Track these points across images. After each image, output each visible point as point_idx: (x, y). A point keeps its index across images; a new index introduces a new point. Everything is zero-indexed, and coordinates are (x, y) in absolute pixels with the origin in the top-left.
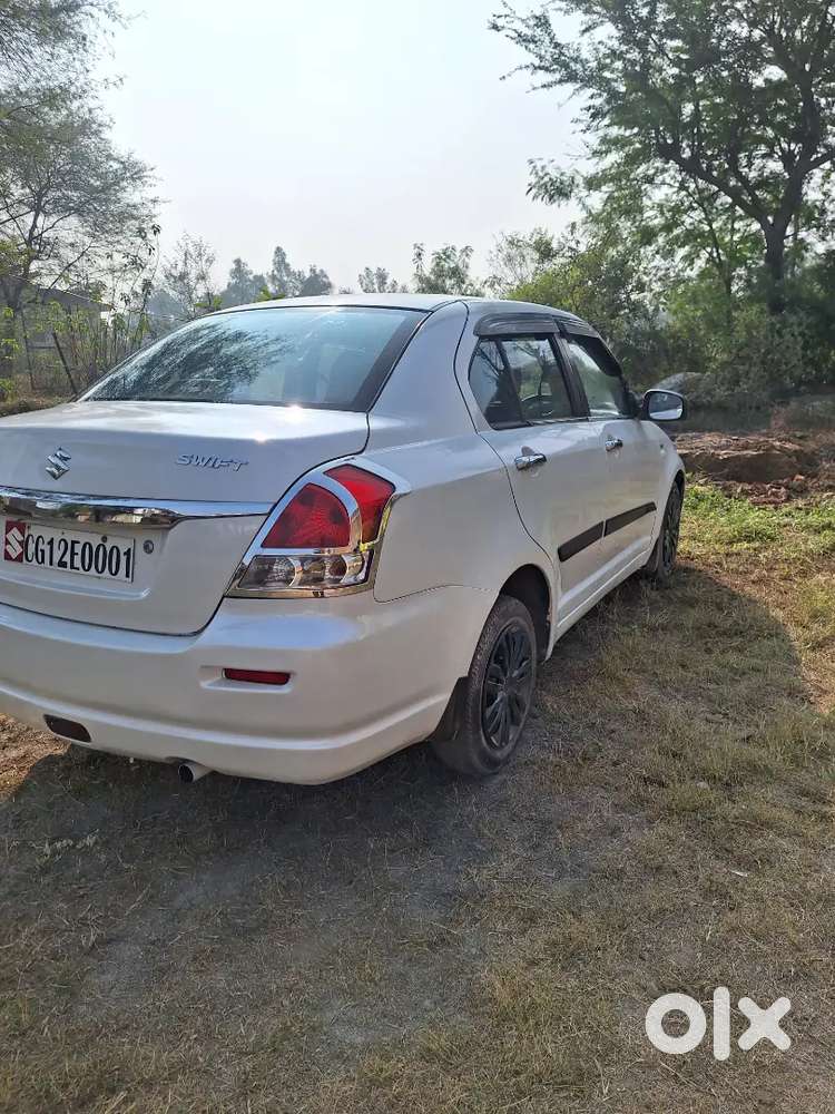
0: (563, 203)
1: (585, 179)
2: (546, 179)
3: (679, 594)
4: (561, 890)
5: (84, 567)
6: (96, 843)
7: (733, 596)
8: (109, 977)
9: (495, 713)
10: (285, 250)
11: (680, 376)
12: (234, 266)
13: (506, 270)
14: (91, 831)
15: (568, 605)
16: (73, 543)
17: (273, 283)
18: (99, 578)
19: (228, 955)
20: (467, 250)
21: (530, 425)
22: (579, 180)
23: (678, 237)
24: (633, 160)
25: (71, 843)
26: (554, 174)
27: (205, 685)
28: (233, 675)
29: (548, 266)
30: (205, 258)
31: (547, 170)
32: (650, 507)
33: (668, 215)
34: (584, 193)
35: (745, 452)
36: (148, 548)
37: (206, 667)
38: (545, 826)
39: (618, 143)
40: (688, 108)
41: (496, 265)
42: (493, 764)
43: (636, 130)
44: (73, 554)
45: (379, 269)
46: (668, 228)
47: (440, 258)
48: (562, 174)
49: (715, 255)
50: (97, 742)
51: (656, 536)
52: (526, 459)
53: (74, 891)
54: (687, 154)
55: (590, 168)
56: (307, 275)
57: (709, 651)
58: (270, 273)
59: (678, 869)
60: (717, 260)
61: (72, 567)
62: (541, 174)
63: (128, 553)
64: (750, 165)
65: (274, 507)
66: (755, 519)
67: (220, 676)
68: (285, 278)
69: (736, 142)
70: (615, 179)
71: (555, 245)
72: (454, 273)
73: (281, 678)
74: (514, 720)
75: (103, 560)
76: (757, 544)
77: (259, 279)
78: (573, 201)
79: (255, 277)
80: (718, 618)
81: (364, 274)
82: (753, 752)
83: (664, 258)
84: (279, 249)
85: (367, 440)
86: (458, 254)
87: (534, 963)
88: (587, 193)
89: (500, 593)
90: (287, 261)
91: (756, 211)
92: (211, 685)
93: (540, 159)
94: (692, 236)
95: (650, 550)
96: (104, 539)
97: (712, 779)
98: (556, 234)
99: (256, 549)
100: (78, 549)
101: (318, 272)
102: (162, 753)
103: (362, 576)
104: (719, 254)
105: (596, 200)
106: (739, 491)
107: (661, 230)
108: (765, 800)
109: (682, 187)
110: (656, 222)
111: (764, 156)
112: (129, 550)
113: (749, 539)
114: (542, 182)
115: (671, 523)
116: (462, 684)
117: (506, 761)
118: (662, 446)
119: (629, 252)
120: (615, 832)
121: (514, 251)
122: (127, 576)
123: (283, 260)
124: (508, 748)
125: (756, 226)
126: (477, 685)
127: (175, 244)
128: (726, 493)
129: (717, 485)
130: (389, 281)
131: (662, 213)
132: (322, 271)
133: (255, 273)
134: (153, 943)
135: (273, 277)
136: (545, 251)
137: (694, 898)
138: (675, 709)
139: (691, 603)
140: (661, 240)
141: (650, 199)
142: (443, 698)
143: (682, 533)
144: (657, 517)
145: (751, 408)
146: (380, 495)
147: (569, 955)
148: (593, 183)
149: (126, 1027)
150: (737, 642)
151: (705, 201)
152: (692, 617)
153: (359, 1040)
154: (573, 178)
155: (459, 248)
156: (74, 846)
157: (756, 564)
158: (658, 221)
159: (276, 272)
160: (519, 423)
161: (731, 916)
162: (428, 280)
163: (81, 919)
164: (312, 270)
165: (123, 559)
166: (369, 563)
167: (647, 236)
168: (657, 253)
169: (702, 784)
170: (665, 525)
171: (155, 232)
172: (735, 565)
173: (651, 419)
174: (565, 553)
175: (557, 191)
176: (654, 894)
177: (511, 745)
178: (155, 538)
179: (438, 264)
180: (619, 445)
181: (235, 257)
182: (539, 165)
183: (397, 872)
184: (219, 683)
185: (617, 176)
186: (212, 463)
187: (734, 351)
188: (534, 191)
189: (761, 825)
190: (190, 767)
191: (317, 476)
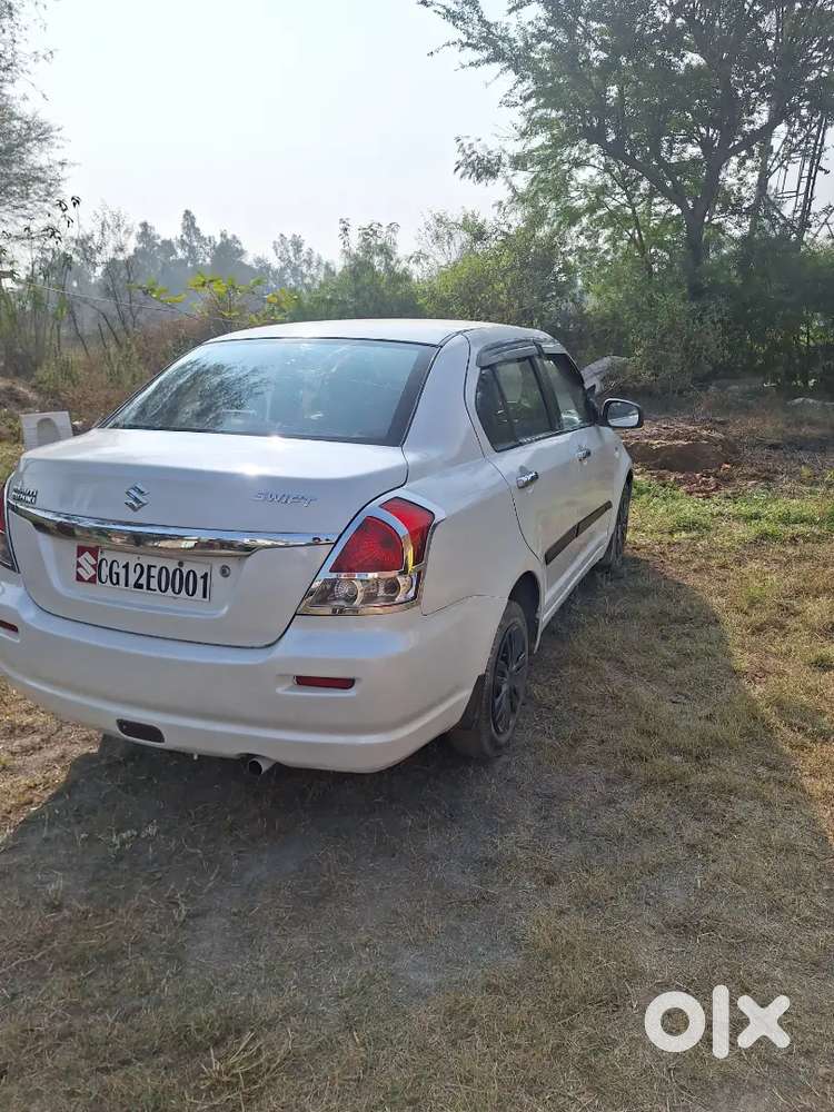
0: (491, 182)
1: (512, 157)
2: (474, 157)
3: (631, 583)
4: (573, 851)
5: (160, 588)
6: (158, 832)
7: (679, 586)
8: (206, 944)
9: (500, 703)
10: (194, 213)
11: (607, 360)
12: (140, 230)
13: (434, 248)
14: (150, 822)
15: (552, 597)
16: (149, 567)
17: (183, 248)
18: (175, 598)
19: (304, 921)
20: (393, 227)
21: (521, 444)
22: (505, 159)
23: (601, 218)
24: (559, 142)
25: (135, 833)
26: (481, 152)
27: (280, 690)
28: (303, 681)
29: (478, 247)
30: (123, 230)
31: (475, 148)
32: (608, 506)
33: (593, 196)
34: (510, 172)
35: (677, 442)
36: (224, 572)
37: (281, 675)
38: (551, 799)
39: (545, 124)
40: (613, 91)
41: (424, 242)
42: (498, 747)
43: (561, 113)
44: (149, 577)
45: (294, 236)
46: (591, 209)
47: (367, 234)
48: (489, 153)
49: (637, 236)
50: (170, 742)
51: (611, 531)
52: (524, 479)
53: (153, 874)
54: (611, 138)
55: (516, 148)
56: (218, 240)
57: (665, 638)
58: (179, 238)
59: (667, 831)
60: (638, 242)
61: (148, 588)
62: (468, 152)
63: (205, 577)
64: (671, 148)
65: (340, 537)
66: (689, 507)
67: (291, 682)
68: (195, 244)
69: (658, 126)
70: (543, 162)
71: (489, 230)
72: (381, 250)
73: (346, 684)
74: (513, 710)
75: (182, 583)
76: (694, 534)
77: (168, 244)
78: (500, 180)
79: (163, 242)
80: (669, 606)
81: (279, 240)
82: (715, 729)
83: (588, 238)
84: (187, 213)
85: (406, 475)
86: (384, 230)
87: (561, 913)
88: (512, 173)
89: (509, 598)
90: (197, 225)
91: (676, 196)
92: (285, 690)
93: (468, 137)
94: (613, 218)
95: (606, 544)
96: (181, 564)
97: (685, 753)
98: (488, 216)
99: (326, 574)
100: (154, 572)
101: (229, 237)
102: (232, 750)
103: (411, 594)
104: (640, 235)
105: (522, 180)
106: (672, 479)
107: (585, 211)
108: (731, 770)
109: (607, 169)
110: (580, 203)
111: (682, 141)
112: (206, 574)
113: (687, 528)
114: (469, 160)
115: (622, 519)
116: (481, 679)
117: (508, 744)
118: (616, 449)
119: (555, 233)
120: (611, 802)
121: (442, 230)
122: (205, 596)
123: (193, 224)
124: (509, 733)
125: (677, 211)
126: (488, 682)
127: (92, 214)
128: (661, 482)
129: (652, 474)
130: (305, 249)
131: (586, 194)
132: (234, 237)
133: (162, 238)
134: (235, 914)
135: (183, 243)
136: (479, 234)
137: (681, 853)
138: (644, 693)
139: (645, 593)
140: (585, 220)
141: (576, 180)
142: (466, 694)
143: (630, 524)
144: (613, 513)
145: (674, 392)
146: (423, 524)
147: (589, 903)
148: (519, 162)
149: (233, 984)
150: (687, 627)
151: (628, 185)
152: (646, 607)
153: (431, 981)
154: (500, 157)
155: (385, 224)
156: (138, 836)
157: (695, 553)
158: (581, 203)
159: (185, 237)
160: (513, 443)
161: (713, 867)
162: (356, 256)
163: (169, 898)
164: (223, 235)
165: (200, 582)
166: (418, 581)
167: (572, 216)
168: (581, 233)
169: (677, 758)
170: (619, 519)
171: (74, 204)
172: (677, 555)
173: (610, 426)
174: (548, 558)
175: (484, 169)
176: (649, 852)
177: (511, 729)
178: (231, 564)
179: (365, 240)
180: (589, 454)
181: (142, 220)
182: (466, 142)
183: (432, 844)
184: (290, 689)
185: (545, 159)
186: (284, 499)
187: (658, 337)
188: (462, 169)
189: (727, 791)
190: (260, 762)
191: (374, 509)
